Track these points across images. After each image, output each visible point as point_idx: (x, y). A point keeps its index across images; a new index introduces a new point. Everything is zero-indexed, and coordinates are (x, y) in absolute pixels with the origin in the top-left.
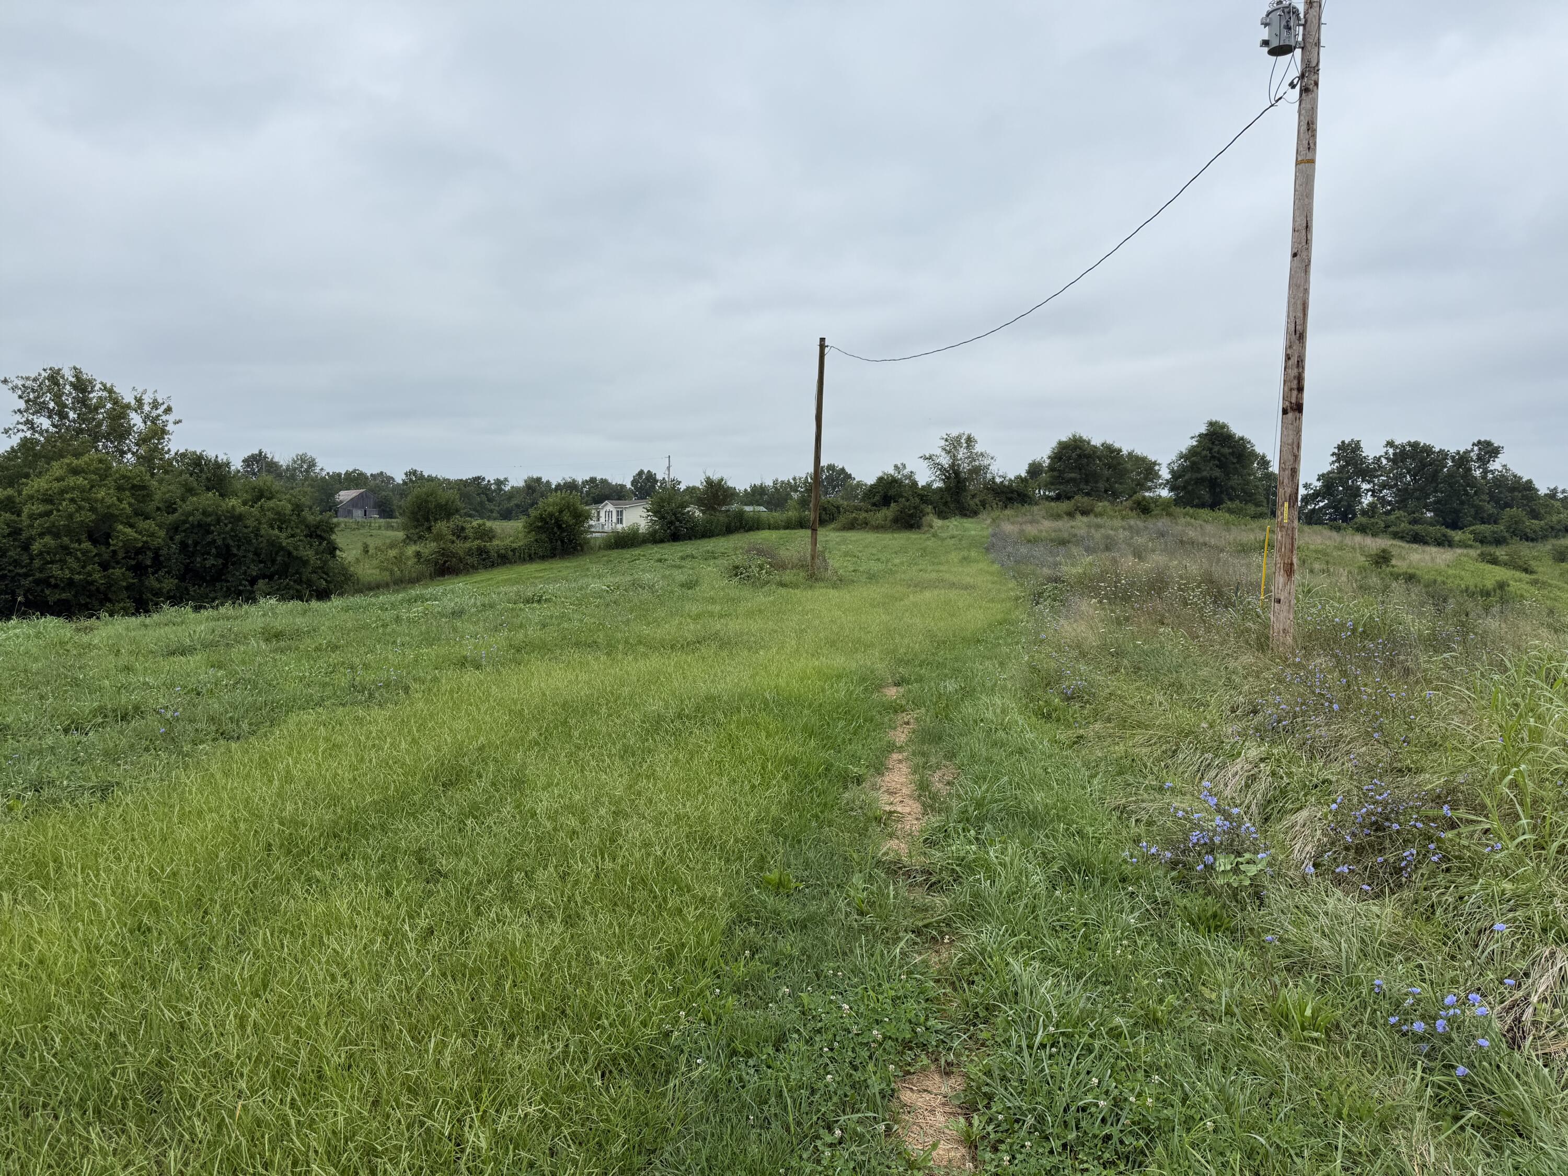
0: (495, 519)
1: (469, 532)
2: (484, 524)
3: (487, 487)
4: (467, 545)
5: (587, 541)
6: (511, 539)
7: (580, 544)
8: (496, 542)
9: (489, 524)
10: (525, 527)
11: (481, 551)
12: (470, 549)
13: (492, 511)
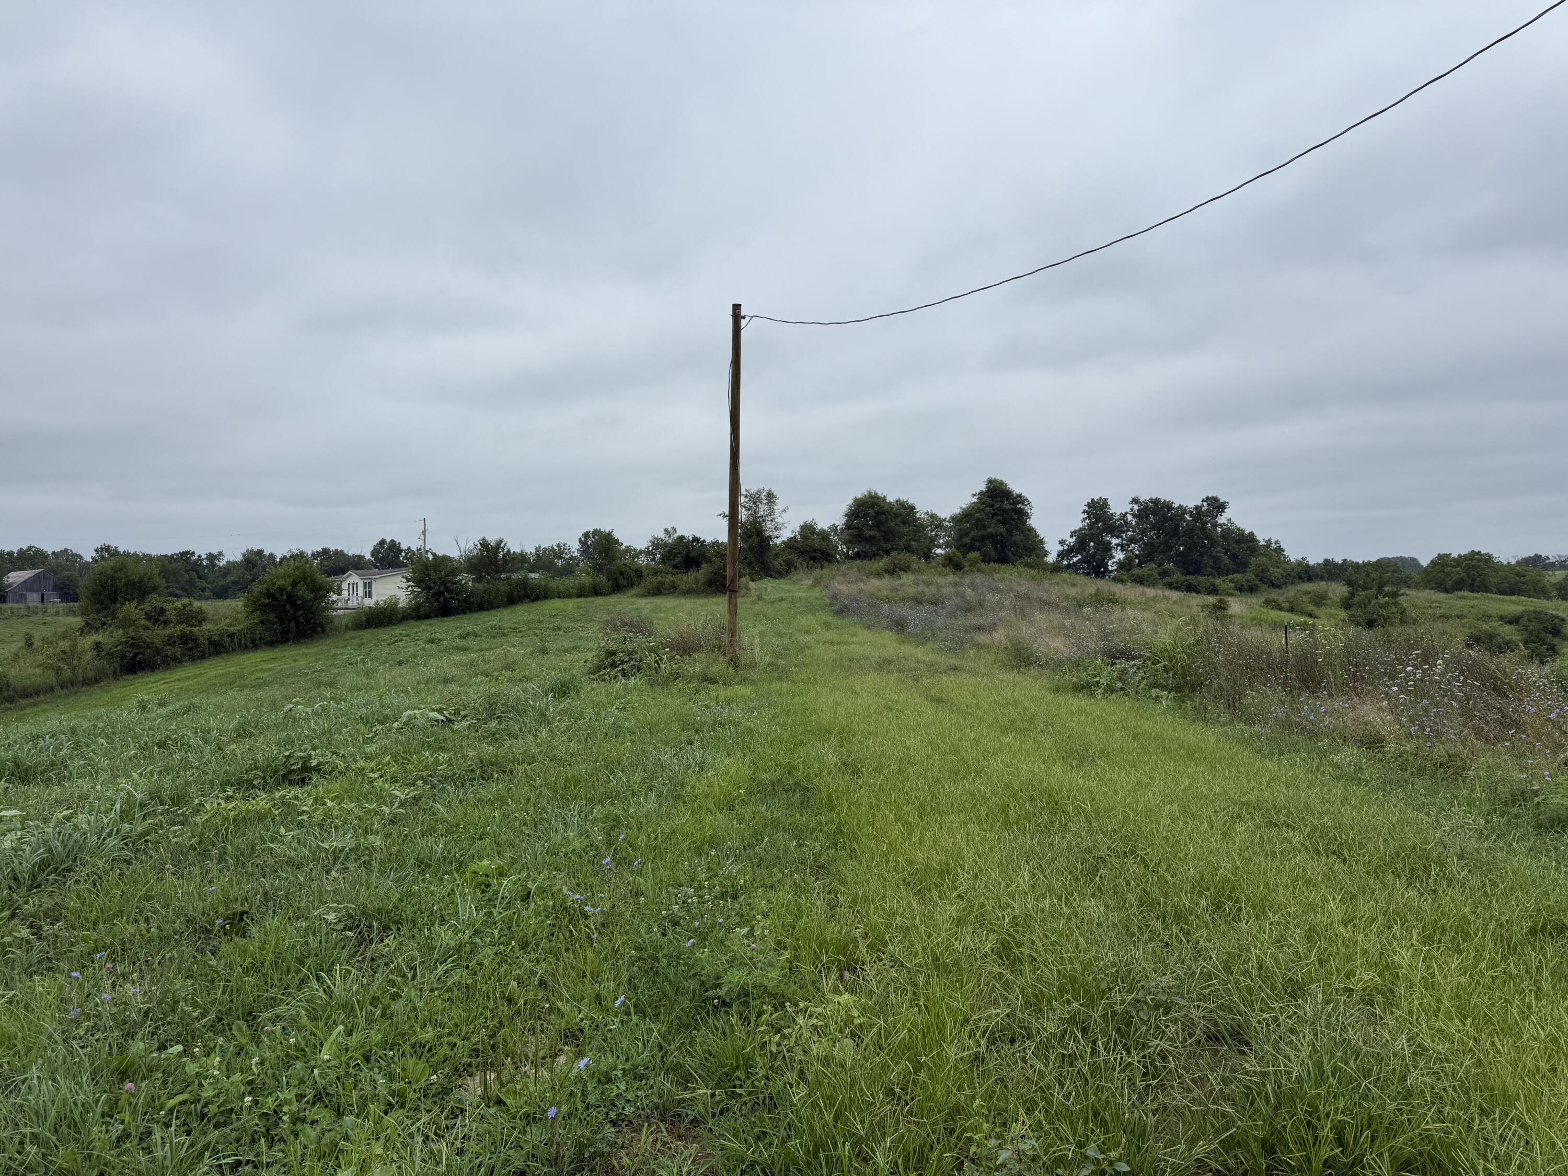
0: (207, 599)
1: (171, 615)
2: (191, 604)
3: (198, 562)
4: (168, 631)
5: (330, 620)
6: (228, 621)
7: (321, 625)
8: (206, 626)
9: (197, 604)
10: (246, 606)
11: (185, 639)
12: (171, 637)
13: (203, 590)
